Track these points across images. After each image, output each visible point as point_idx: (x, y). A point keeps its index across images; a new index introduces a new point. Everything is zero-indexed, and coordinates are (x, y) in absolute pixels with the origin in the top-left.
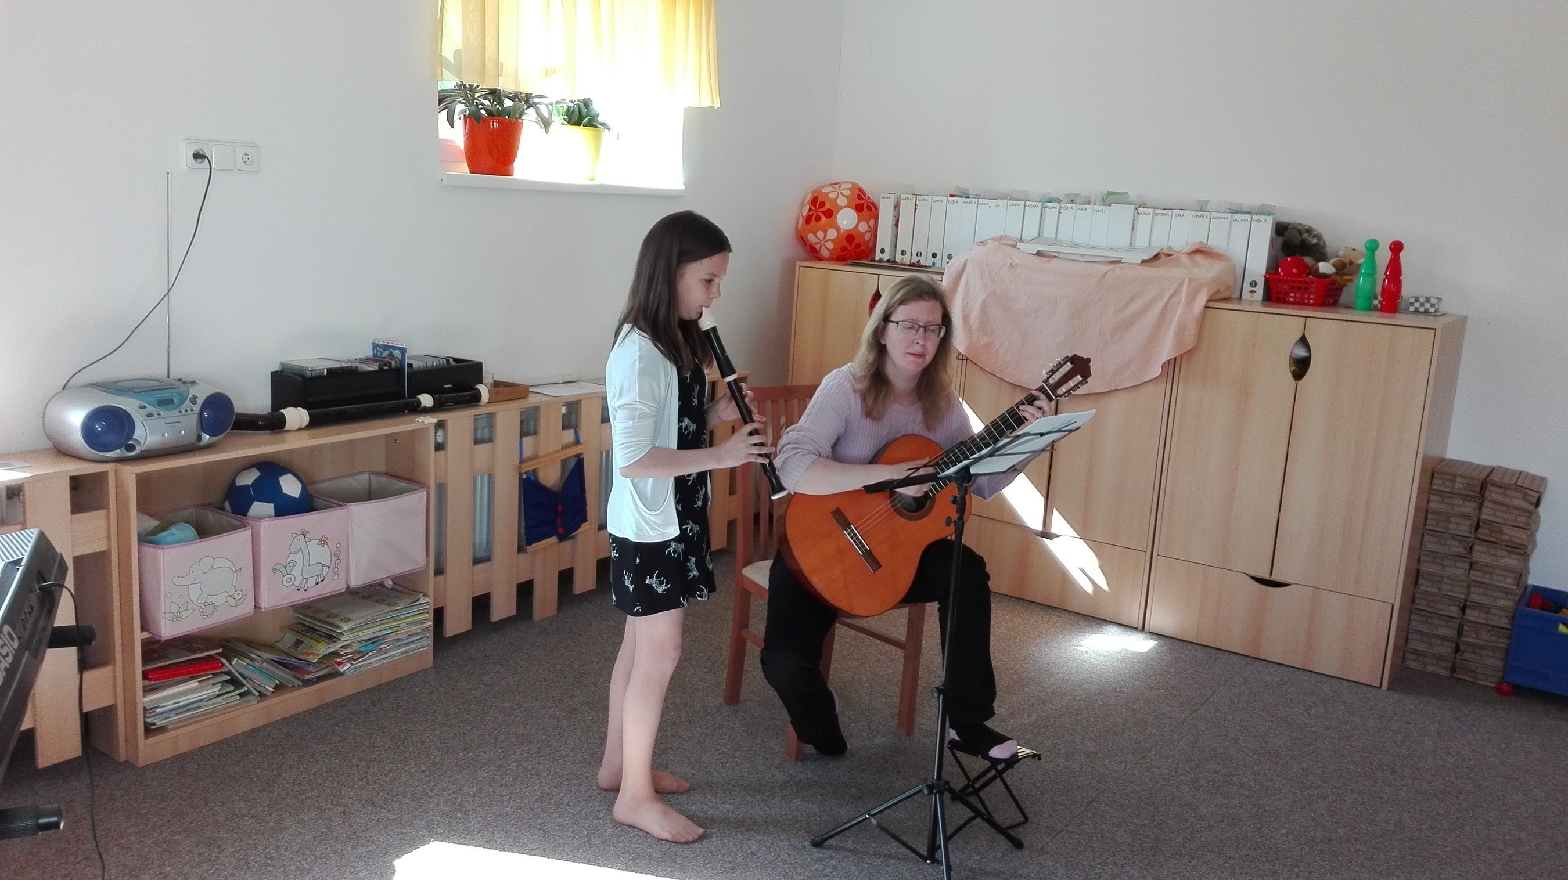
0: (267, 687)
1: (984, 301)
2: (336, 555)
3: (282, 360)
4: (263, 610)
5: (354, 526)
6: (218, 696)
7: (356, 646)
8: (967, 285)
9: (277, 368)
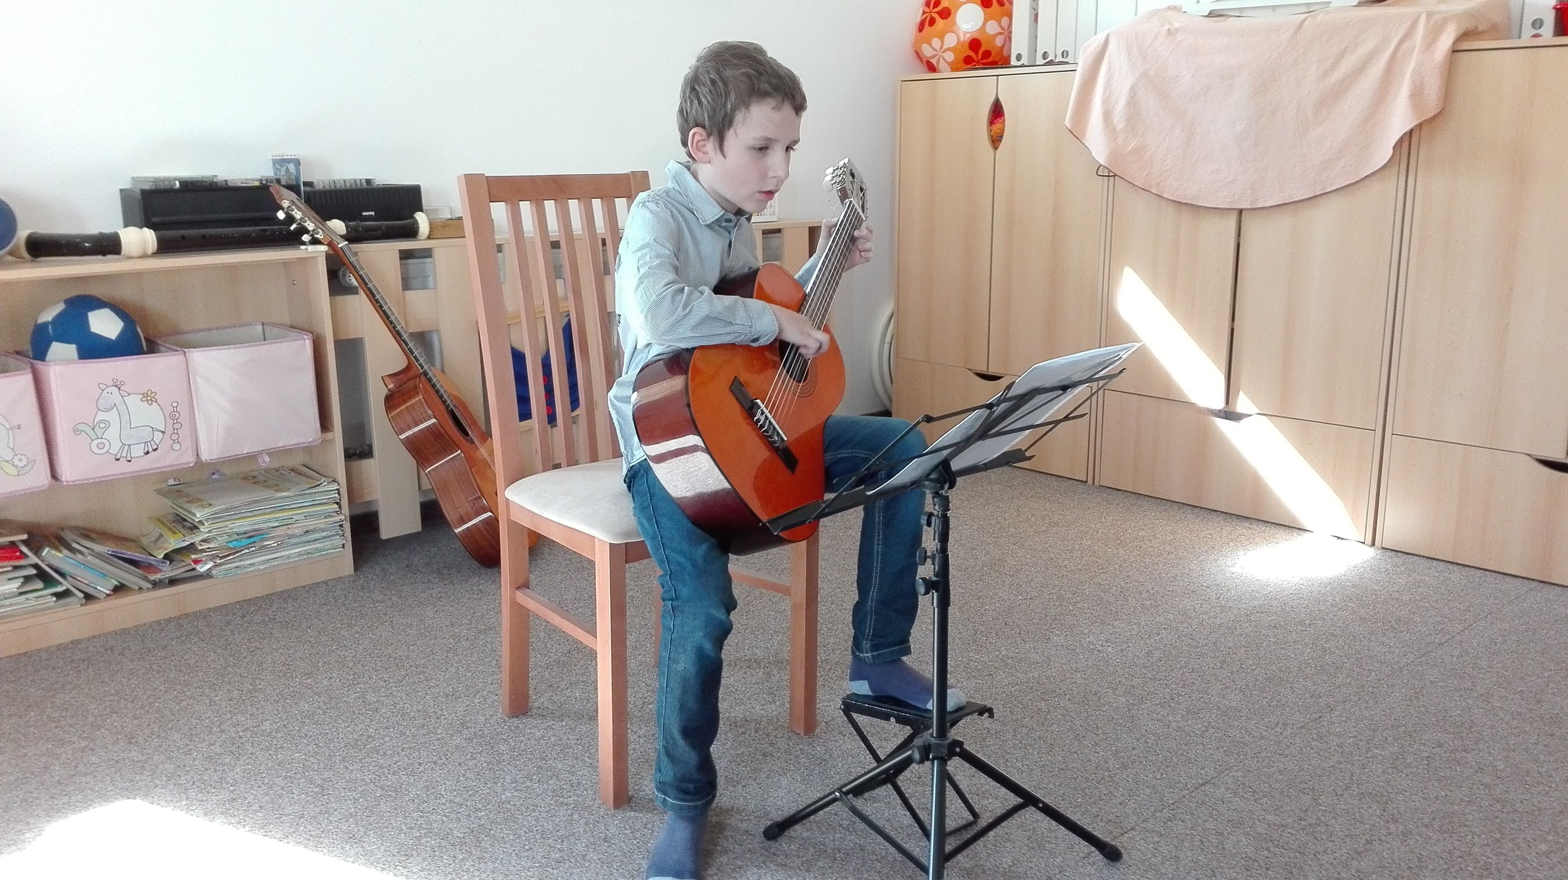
0: (98, 588)
1: (1132, 88)
2: (174, 416)
3: (135, 175)
4: (65, 484)
5: (198, 380)
6: (21, 594)
7: (222, 540)
8: (1109, 69)
9: (127, 185)
